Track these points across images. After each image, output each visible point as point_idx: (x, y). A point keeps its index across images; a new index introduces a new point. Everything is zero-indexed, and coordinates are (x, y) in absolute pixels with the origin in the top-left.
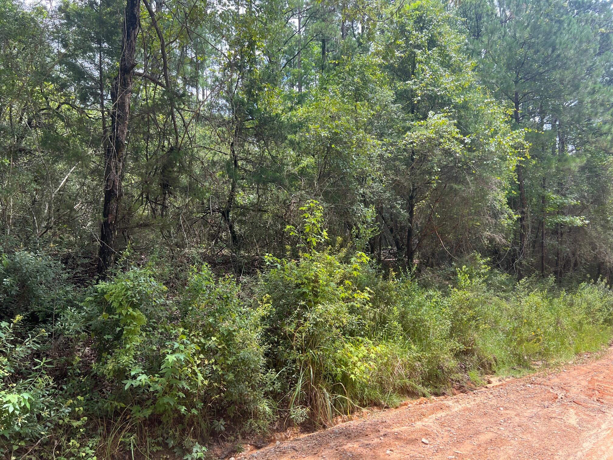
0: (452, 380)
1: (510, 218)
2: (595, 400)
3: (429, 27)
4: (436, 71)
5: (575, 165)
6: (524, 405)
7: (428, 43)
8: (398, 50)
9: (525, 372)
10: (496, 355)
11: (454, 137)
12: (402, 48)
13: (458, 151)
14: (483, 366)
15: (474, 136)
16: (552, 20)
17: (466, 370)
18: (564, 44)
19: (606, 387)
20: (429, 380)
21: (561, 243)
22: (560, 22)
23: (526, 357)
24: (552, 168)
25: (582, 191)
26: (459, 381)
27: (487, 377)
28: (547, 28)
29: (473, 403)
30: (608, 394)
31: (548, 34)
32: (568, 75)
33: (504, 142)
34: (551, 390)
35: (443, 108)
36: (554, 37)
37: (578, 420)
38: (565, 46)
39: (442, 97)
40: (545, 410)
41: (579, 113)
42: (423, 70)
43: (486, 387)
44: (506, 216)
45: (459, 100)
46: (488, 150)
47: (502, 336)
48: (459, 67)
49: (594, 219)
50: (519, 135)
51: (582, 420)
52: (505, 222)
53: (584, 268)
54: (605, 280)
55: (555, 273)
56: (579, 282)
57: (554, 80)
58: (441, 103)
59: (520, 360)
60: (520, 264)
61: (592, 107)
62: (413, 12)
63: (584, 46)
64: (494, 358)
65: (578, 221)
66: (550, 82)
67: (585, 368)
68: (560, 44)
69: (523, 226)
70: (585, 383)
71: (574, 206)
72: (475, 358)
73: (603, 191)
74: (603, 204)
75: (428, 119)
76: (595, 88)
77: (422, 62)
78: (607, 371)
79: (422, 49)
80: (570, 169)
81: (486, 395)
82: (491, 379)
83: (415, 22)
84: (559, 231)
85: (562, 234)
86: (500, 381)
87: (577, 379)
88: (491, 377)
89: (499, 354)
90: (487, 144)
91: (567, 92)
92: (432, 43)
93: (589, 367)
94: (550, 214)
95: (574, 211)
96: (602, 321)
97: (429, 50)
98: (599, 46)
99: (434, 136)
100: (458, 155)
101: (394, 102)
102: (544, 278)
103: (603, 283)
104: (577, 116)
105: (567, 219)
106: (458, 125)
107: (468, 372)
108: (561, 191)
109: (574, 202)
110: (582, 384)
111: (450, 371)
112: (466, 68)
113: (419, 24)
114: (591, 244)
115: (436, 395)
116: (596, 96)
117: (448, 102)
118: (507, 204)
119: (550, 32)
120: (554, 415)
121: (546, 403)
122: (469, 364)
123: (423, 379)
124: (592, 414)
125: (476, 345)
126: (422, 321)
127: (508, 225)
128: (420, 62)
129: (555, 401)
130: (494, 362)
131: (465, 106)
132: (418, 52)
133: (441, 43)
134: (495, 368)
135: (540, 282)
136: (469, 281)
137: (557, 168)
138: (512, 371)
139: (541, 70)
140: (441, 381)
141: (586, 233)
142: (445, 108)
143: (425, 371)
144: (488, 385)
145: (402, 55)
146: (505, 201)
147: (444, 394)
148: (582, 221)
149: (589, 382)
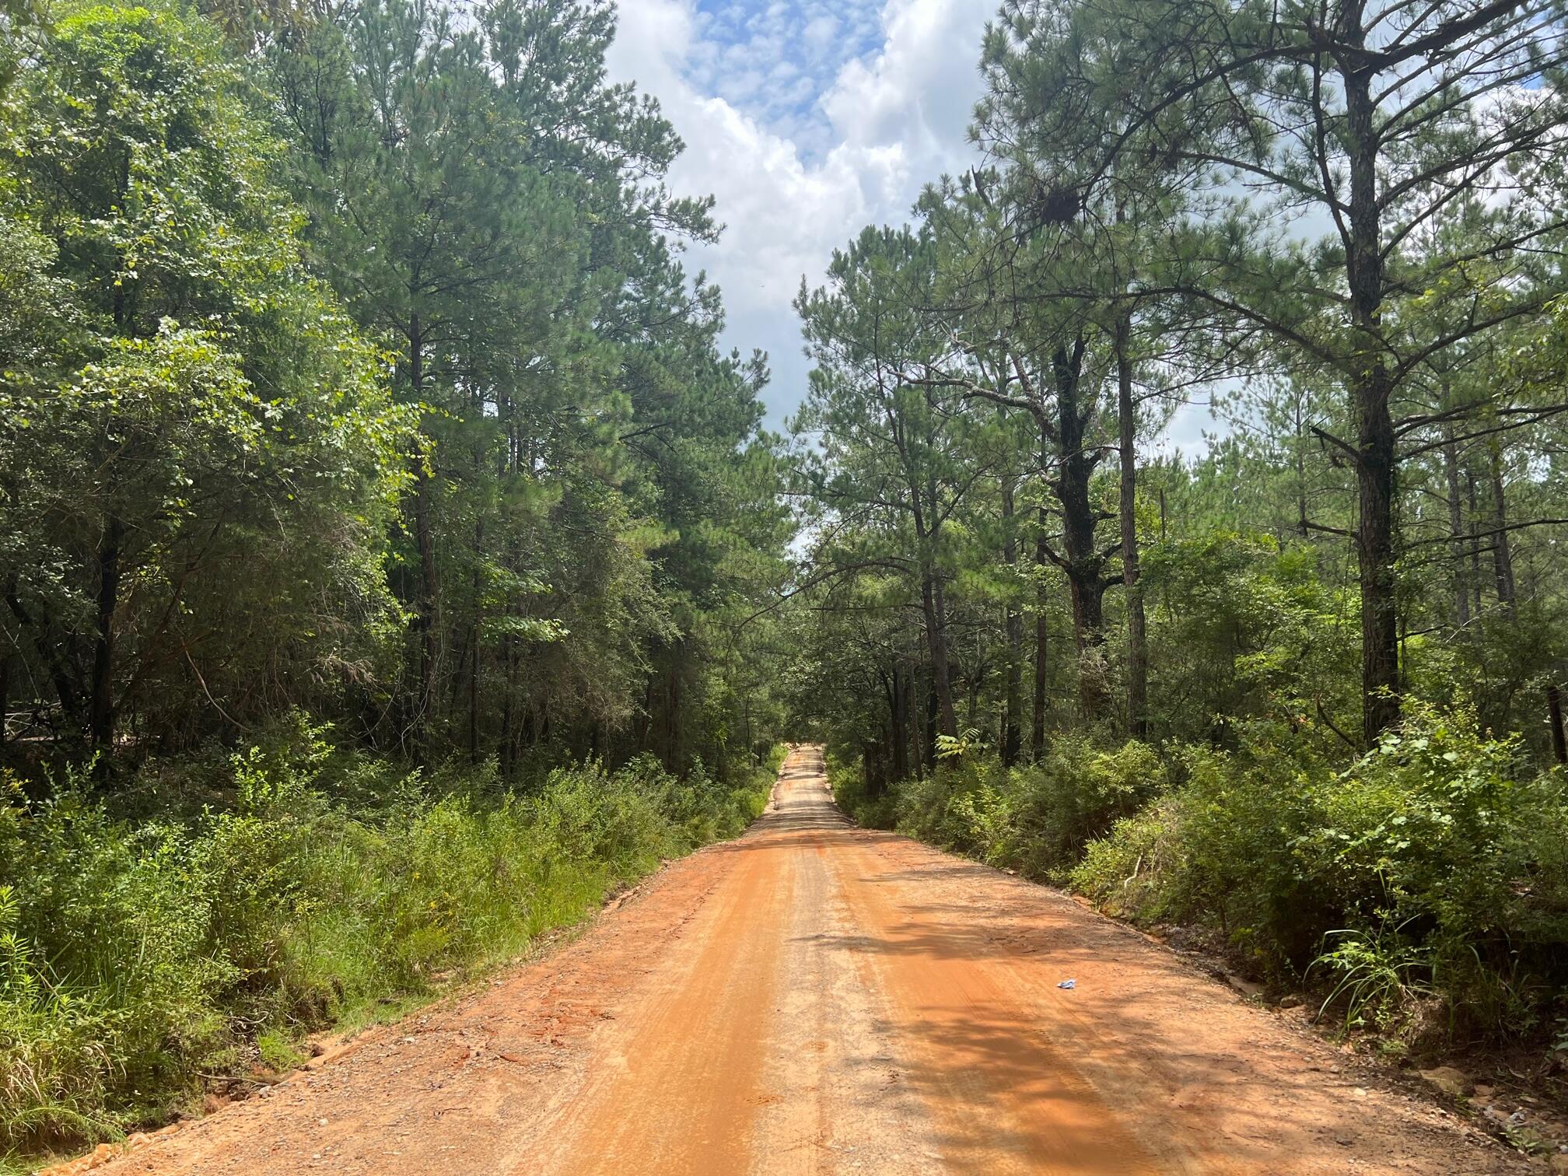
0: (207, 1071)
1: (394, 619)
2: (548, 1043)
3: (173, 86)
4: (189, 210)
5: (542, 502)
6: (384, 1096)
7: (171, 131)
8: (74, 126)
9: (411, 1003)
10: (341, 976)
11: (236, 400)
12: (86, 120)
13: (247, 436)
14: (302, 1011)
15: (291, 404)
16: (491, 164)
17: (251, 1033)
18: (517, 227)
19: (577, 1005)
20: (130, 1088)
21: (514, 680)
22: (512, 177)
23: (417, 967)
24: (491, 505)
25: (558, 561)
26: (227, 1071)
27: (311, 1040)
28: (482, 181)
29: (252, 1124)
30: (574, 1023)
31: (483, 195)
32: (526, 299)
33: (369, 431)
34: (459, 1041)
35: (208, 315)
36: (495, 206)
37: (501, 1102)
38: (519, 231)
39: (206, 286)
40: (434, 1094)
41: (550, 387)
42: (149, 199)
43: (307, 1069)
44: (382, 613)
45: (255, 304)
46: (328, 445)
47: (358, 920)
48: (258, 218)
49: (584, 626)
50: (406, 417)
51: (508, 1101)
52: (379, 629)
53: (560, 736)
54: (599, 760)
55: (502, 749)
56: (549, 768)
57: (496, 304)
58: (202, 301)
59: (401, 977)
60: (419, 734)
61: (575, 380)
62: (123, 31)
63: (558, 241)
64: (335, 983)
65: (547, 631)
66: (489, 307)
67: (542, 969)
68: (510, 225)
69: (427, 642)
70: (534, 1005)
71: (542, 595)
72: (280, 995)
73: (598, 565)
74: (597, 593)
75: (157, 338)
76: (580, 339)
77: (148, 178)
78: (585, 967)
79: (149, 141)
80: (528, 512)
81: (292, 1092)
82: (323, 1044)
83: (130, 62)
84: (510, 653)
85: (516, 660)
86: (346, 1041)
87: (518, 997)
88: (325, 1037)
89: (349, 970)
90: (326, 429)
91: (523, 337)
92: (181, 132)
93: (549, 964)
94: (489, 612)
95: (539, 607)
96: (590, 851)
97: (172, 148)
98: (590, 250)
99: (173, 385)
100: (246, 448)
101: (51, 272)
102: (475, 763)
103: (595, 766)
104: (544, 394)
105: (525, 625)
106: (248, 369)
107: (258, 1037)
108: (514, 561)
109: (539, 587)
110: (529, 1008)
111: (204, 1047)
112: (279, 223)
113: (144, 69)
114: (577, 680)
115: (151, 1126)
116: (582, 357)
117: (223, 304)
118: (388, 585)
119: (488, 191)
120: (450, 1104)
121: (439, 1077)
122: (262, 1016)
123: (109, 1090)
124: (534, 1079)
125: (285, 958)
126: (116, 915)
127: (389, 637)
128: (141, 176)
129: (460, 1067)
130: (334, 997)
131: (268, 321)
132: (138, 146)
133: (209, 140)
134: (334, 1011)
135: (464, 776)
136: (267, 788)
137: (503, 507)
138: (382, 1009)
139: (471, 275)
140: (171, 1083)
141: (565, 657)
142: (212, 317)
143: (117, 1065)
144: (314, 1062)
145: (85, 141)
146: (381, 577)
147: (175, 1118)
148: (555, 629)
149: (545, 1000)
